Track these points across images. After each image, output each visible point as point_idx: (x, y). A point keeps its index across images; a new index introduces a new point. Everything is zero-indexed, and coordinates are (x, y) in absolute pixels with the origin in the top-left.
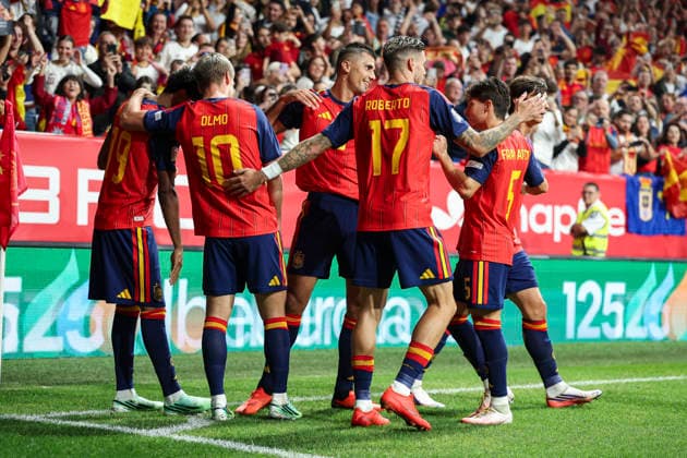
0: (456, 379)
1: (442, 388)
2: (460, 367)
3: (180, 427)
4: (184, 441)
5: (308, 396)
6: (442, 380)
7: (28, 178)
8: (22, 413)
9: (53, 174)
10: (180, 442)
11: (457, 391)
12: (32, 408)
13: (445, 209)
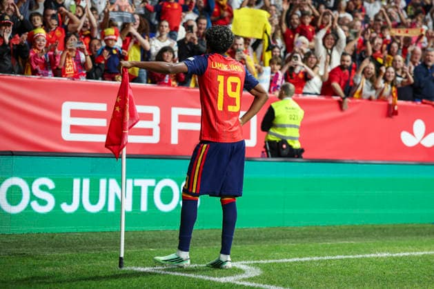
0: (421, 245)
1: (412, 251)
2: (423, 238)
3: (240, 276)
4: (243, 285)
5: (323, 256)
6: (412, 246)
7: (139, 113)
8: (138, 266)
9: (155, 111)
10: (241, 286)
11: (422, 253)
12: (144, 263)
13: (412, 132)
